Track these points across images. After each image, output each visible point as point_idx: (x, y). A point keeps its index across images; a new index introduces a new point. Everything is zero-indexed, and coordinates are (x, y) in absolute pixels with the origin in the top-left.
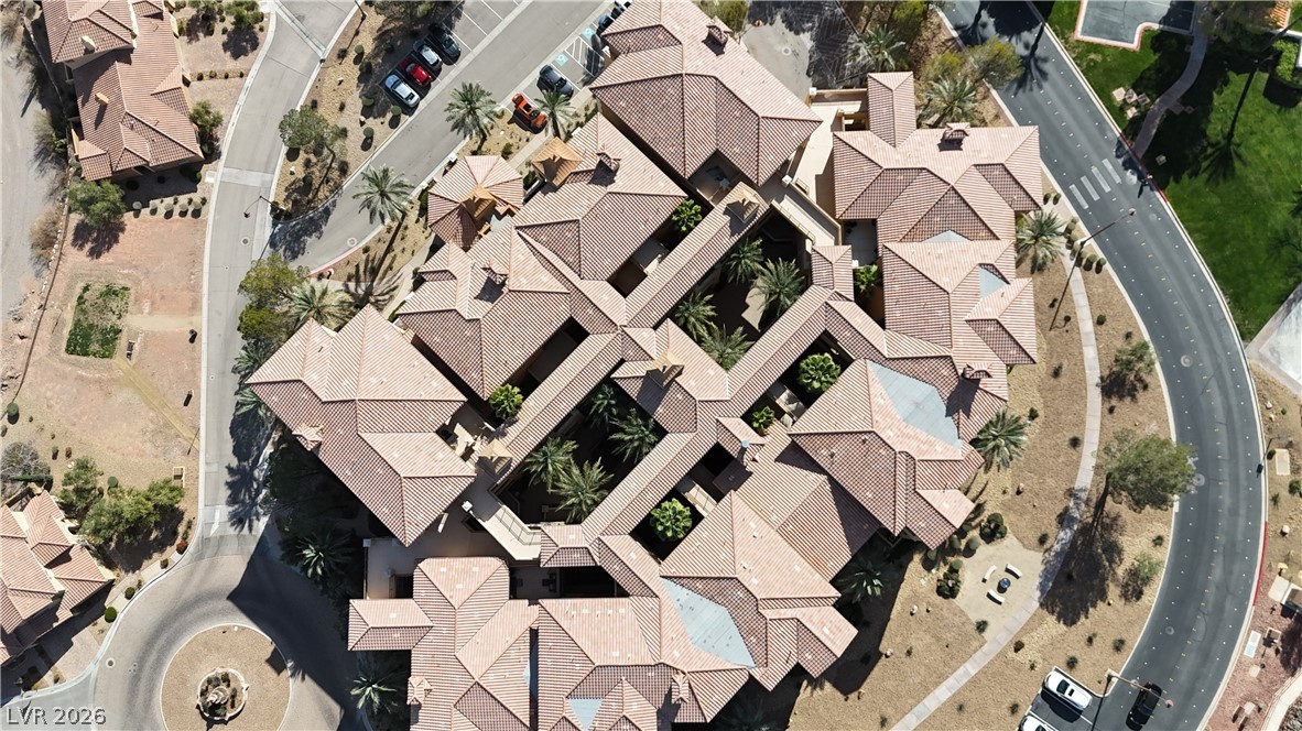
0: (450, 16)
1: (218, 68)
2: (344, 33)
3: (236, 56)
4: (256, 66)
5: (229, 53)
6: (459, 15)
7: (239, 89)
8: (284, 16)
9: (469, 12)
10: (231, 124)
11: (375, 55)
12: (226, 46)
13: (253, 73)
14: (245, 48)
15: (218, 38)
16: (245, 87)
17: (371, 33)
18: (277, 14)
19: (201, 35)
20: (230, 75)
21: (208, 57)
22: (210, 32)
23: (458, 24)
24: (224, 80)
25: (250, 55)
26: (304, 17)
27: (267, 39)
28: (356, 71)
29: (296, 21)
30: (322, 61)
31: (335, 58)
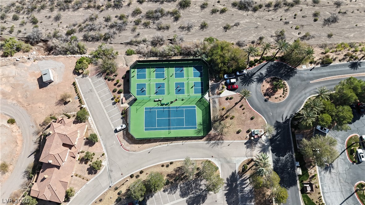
0: (149, 196)
1: (83, 175)
2: (120, 182)
3: (89, 173)
4: (92, 179)
5: (88, 172)
6: (152, 196)
7: (85, 184)
8: (107, 168)
9: (155, 197)
10: (77, 193)
11: (124, 195)
12: (88, 169)
13: (90, 181)
14: (93, 172)
15: (87, 166)
16: (86, 184)
17: (127, 187)
18: (106, 166)
19: (84, 163)
20: (84, 179)
21: (82, 170)
22: (86, 163)
23: (151, 199)
24: (82, 179)
25: (93, 175)
26: (112, 171)
27: (100, 173)
28: (116, 197)
29: (110, 171)
30: (110, 187)
31: (114, 188)
